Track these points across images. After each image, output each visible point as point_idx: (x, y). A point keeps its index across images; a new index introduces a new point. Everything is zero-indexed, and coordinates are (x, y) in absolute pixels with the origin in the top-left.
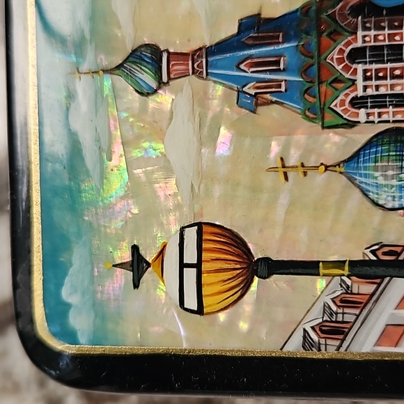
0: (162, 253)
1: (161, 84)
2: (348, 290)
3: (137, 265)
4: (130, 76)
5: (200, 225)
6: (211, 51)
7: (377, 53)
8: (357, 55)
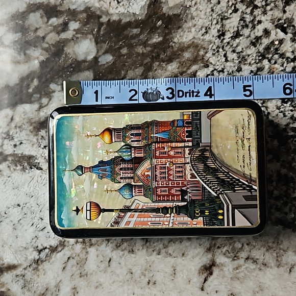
0: (82, 208)
1: (83, 173)
2: (119, 215)
3: (77, 210)
4: (76, 172)
5: (90, 202)
6: (93, 167)
7: (125, 169)
8: (121, 169)
